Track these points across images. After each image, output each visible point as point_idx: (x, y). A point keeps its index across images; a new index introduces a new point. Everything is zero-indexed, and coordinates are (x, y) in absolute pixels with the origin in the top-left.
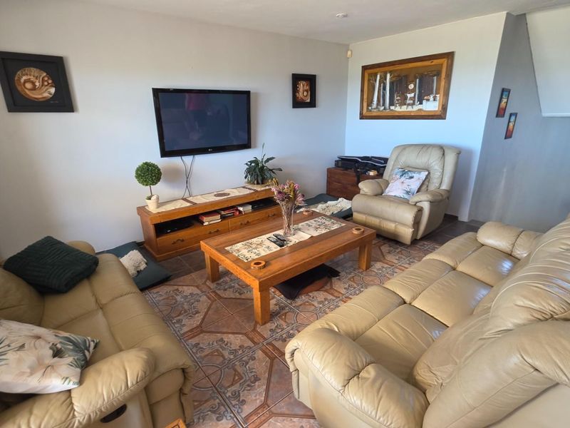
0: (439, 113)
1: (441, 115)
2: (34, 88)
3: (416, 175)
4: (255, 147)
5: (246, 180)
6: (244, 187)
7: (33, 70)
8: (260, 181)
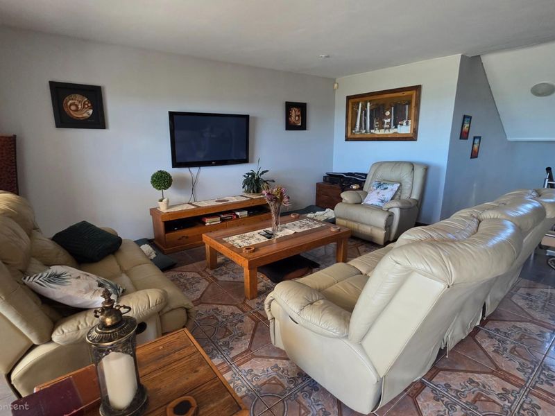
0: (411, 136)
1: (412, 137)
2: (77, 110)
3: (390, 187)
4: (252, 162)
5: (244, 190)
6: (242, 196)
7: (78, 96)
8: (255, 191)
